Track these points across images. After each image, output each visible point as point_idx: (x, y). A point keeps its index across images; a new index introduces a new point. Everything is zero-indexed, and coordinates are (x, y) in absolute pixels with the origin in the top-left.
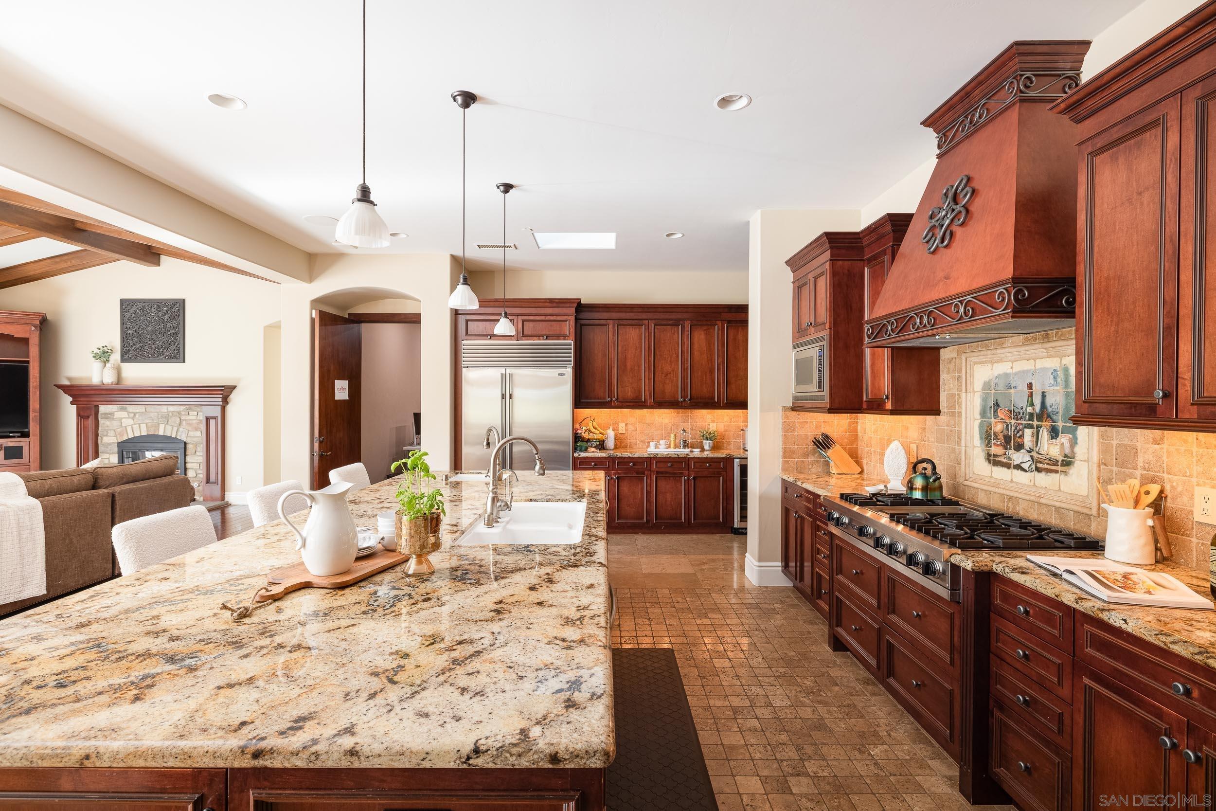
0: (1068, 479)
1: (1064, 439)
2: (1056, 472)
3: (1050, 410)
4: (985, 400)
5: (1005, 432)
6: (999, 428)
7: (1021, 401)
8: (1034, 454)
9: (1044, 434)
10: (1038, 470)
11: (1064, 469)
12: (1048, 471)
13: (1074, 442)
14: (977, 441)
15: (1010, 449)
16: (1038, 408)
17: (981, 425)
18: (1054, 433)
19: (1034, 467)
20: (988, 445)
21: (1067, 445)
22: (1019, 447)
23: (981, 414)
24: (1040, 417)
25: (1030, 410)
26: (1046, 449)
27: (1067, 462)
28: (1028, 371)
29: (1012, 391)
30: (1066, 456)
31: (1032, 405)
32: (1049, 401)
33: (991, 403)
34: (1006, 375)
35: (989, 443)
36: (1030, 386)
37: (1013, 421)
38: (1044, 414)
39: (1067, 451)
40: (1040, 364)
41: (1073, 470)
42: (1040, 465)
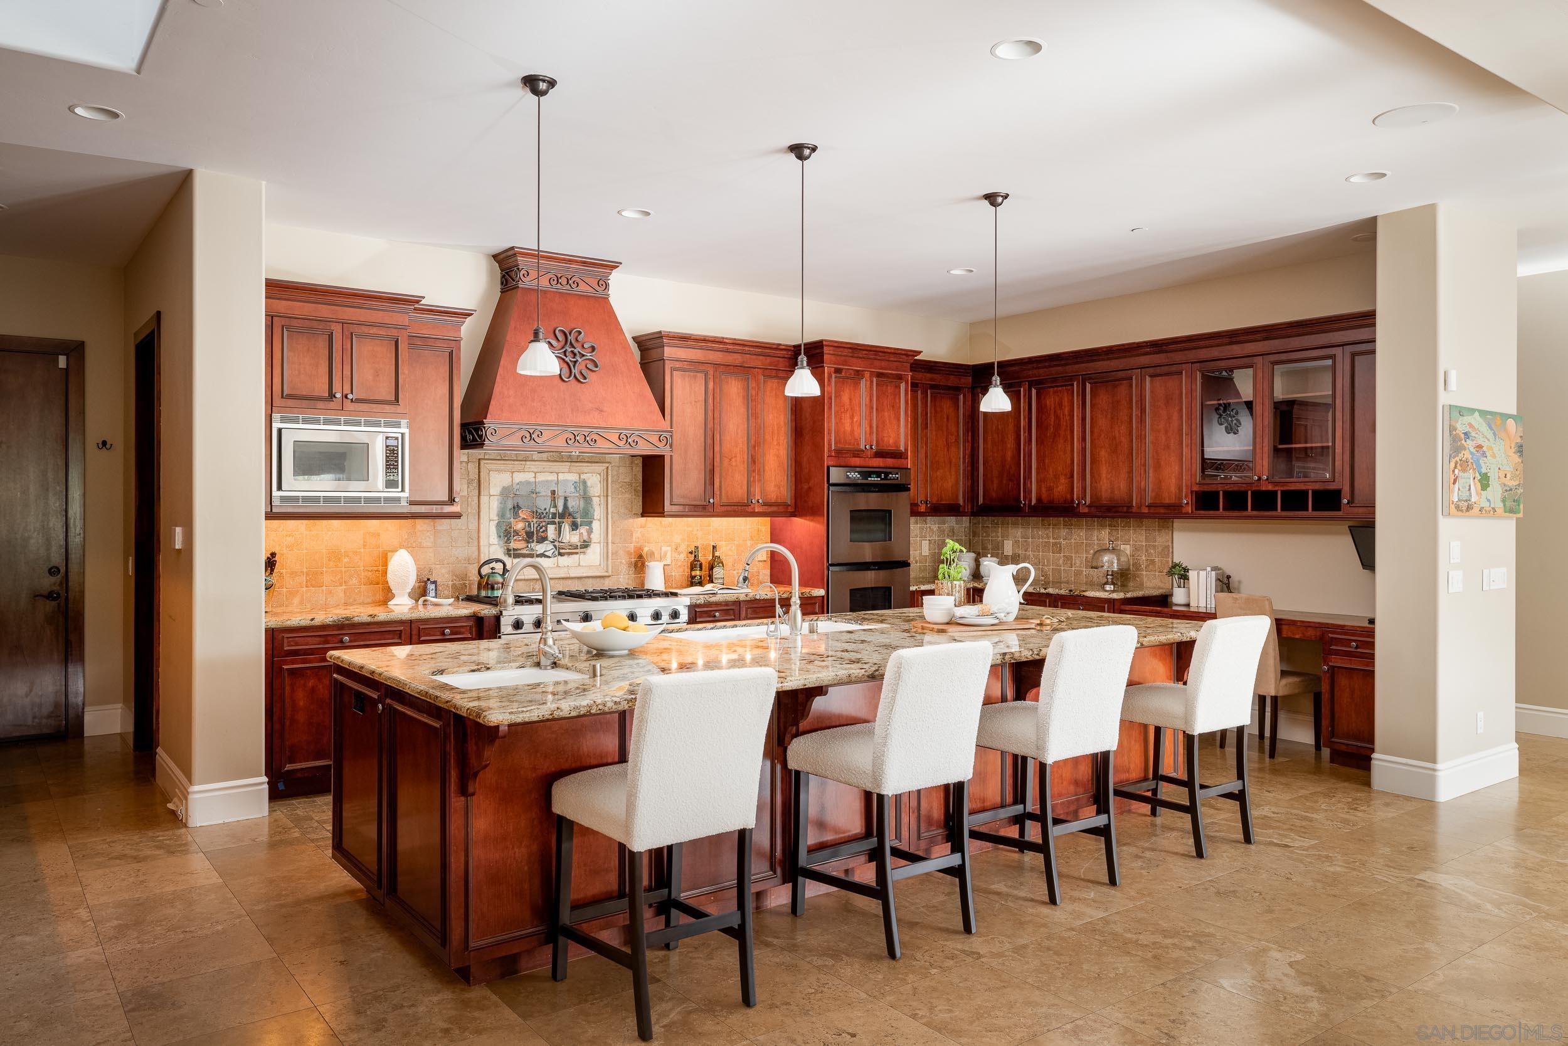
0: (587, 557)
1: (583, 530)
2: (577, 553)
3: (571, 510)
4: (503, 503)
5: (528, 529)
6: (520, 526)
7: (544, 504)
8: (557, 544)
9: (566, 527)
10: (561, 554)
11: (582, 550)
12: (569, 554)
13: (590, 532)
14: (494, 539)
15: (533, 542)
16: (560, 509)
17: (498, 525)
18: (575, 526)
19: (557, 553)
20: (508, 541)
21: (585, 534)
22: (542, 540)
23: (498, 515)
24: (562, 516)
25: (553, 510)
26: (568, 538)
27: (585, 545)
28: (552, 481)
29: (534, 495)
30: (584, 541)
31: (555, 506)
32: (570, 504)
33: (510, 505)
34: (528, 483)
35: (508, 539)
36: (553, 492)
37: (535, 520)
38: (565, 513)
39: (585, 537)
40: (561, 477)
41: (589, 550)
42: (561, 551)
